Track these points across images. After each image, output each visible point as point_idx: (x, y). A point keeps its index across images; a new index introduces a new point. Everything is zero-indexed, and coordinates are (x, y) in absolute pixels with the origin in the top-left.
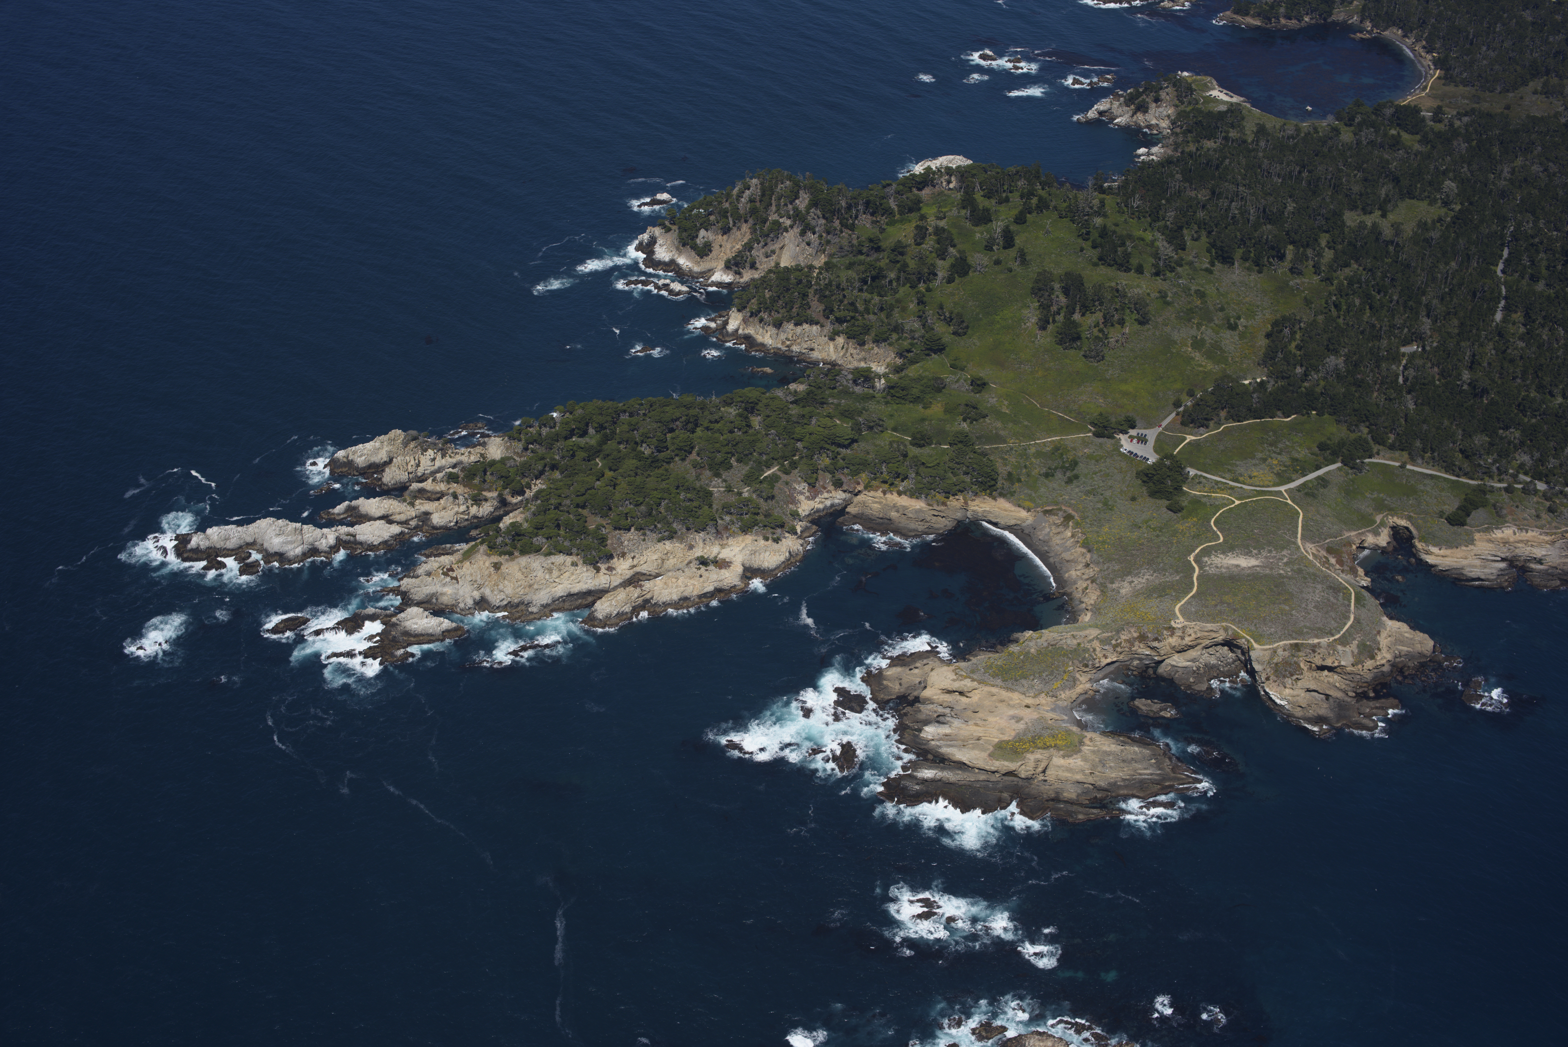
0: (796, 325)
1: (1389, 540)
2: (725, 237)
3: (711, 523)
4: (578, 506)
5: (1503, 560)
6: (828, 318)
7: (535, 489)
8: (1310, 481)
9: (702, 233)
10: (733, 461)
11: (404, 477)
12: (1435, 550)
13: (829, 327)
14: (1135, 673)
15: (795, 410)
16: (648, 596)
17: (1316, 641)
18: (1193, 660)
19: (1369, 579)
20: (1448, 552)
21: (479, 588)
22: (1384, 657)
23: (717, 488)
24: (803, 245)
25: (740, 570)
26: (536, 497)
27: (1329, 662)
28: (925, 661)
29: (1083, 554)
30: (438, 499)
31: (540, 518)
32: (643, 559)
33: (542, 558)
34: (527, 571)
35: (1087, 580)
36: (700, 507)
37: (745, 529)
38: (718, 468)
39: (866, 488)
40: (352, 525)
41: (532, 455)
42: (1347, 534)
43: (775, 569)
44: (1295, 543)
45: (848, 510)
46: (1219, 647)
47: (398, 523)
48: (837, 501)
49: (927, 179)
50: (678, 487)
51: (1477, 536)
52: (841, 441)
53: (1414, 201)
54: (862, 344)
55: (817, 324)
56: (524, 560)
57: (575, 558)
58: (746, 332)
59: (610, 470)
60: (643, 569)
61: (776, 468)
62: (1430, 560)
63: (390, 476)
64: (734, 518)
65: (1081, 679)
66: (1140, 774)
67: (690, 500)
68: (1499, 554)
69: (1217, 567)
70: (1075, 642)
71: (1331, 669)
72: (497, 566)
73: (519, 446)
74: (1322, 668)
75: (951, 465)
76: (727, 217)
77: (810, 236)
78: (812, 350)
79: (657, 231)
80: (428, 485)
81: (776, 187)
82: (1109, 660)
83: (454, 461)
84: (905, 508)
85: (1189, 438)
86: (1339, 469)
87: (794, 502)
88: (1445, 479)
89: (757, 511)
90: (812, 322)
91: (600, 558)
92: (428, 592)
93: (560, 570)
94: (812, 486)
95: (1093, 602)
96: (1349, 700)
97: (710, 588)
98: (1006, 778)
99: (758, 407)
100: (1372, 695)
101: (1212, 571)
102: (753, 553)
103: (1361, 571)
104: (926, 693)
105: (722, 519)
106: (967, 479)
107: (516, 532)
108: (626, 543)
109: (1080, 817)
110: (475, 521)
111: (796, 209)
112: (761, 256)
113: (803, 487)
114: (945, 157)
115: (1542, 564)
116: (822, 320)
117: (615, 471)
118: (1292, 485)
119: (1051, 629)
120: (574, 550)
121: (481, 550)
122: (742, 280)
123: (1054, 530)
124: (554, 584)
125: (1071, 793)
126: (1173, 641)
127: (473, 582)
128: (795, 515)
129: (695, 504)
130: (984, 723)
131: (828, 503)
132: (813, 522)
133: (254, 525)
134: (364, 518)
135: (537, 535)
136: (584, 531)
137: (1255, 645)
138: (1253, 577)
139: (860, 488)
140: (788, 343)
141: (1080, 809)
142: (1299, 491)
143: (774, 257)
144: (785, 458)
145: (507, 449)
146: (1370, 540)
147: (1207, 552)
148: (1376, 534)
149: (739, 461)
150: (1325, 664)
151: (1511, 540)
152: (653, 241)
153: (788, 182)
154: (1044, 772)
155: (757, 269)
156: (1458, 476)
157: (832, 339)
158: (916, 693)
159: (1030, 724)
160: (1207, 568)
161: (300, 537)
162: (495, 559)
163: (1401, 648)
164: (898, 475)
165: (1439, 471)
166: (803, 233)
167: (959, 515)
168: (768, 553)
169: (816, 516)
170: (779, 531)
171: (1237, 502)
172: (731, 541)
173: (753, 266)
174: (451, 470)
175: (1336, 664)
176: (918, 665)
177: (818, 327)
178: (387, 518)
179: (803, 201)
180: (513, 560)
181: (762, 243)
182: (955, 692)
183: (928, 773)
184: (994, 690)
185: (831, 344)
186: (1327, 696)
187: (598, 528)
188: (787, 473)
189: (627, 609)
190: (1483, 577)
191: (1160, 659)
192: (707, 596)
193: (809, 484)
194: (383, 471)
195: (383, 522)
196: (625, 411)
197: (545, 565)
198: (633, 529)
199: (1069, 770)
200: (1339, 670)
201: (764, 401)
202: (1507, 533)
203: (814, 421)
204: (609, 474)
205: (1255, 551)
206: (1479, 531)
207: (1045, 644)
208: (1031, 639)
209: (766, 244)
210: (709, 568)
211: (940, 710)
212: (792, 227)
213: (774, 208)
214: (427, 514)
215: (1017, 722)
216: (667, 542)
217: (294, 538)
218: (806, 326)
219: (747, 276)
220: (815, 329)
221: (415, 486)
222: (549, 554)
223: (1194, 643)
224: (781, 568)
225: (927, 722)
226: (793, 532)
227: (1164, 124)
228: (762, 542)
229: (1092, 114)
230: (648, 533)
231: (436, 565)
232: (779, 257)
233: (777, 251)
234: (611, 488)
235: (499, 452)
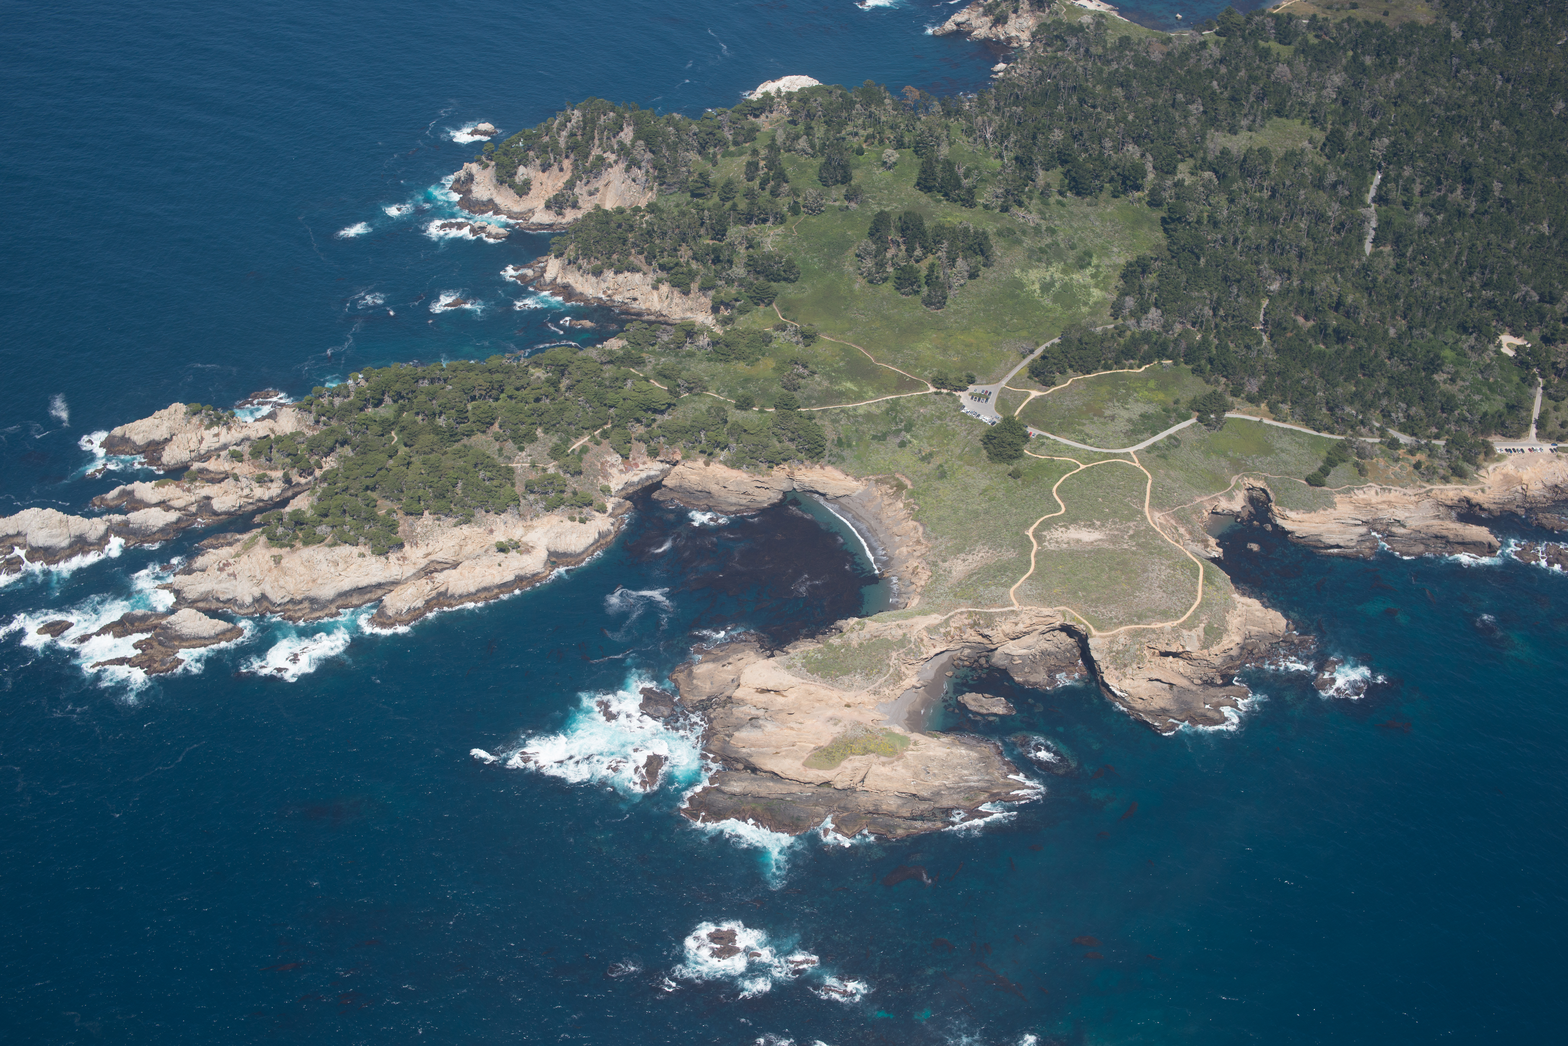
0: (616, 273)
1: (1244, 504)
2: (546, 174)
3: (512, 504)
4: (367, 488)
5: (1365, 523)
6: (650, 264)
7: (326, 467)
8: (1161, 441)
9: (521, 170)
10: (539, 432)
11: (185, 456)
12: (1292, 515)
13: (651, 277)
14: (967, 663)
15: (609, 371)
16: (442, 589)
17: (1159, 625)
18: (1029, 647)
19: (1221, 550)
20: (1306, 516)
21: (259, 584)
22: (1232, 641)
23: (521, 463)
24: (629, 181)
25: (544, 555)
26: (324, 478)
27: (1173, 649)
28: (740, 656)
29: (915, 528)
30: (221, 481)
31: (325, 504)
32: (438, 546)
33: (327, 549)
34: (309, 564)
35: (918, 557)
36: (500, 486)
37: (551, 508)
38: (523, 439)
39: (683, 458)
40: (125, 512)
41: (325, 428)
42: (1198, 500)
43: (583, 552)
44: (1142, 513)
45: (664, 483)
46: (1057, 632)
47: (176, 509)
48: (652, 473)
49: (767, 104)
50: (476, 465)
51: (1337, 498)
52: (658, 406)
53: (1284, 120)
54: (686, 293)
55: (638, 271)
56: (307, 552)
57: (361, 549)
58: (565, 281)
59: (406, 445)
60: (439, 556)
61: (586, 439)
62: (1288, 526)
63: (171, 455)
64: (538, 497)
65: (907, 672)
66: (966, 781)
67: (490, 479)
68: (1360, 517)
69: (1057, 542)
70: (901, 632)
71: (1175, 655)
72: (277, 560)
73: (311, 418)
74: (1166, 654)
75: (775, 430)
76: (547, 152)
77: (635, 171)
78: (635, 299)
79: (474, 167)
80: (212, 465)
81: (599, 118)
82: (938, 650)
83: (241, 436)
84: (726, 479)
85: (1034, 394)
86: (1193, 425)
87: (606, 476)
88: (1305, 434)
89: (563, 488)
90: (634, 269)
91: (390, 548)
92: (203, 590)
93: (346, 562)
94: (625, 457)
95: (923, 583)
96: (1194, 688)
97: (510, 577)
98: (820, 790)
99: (569, 369)
100: (1220, 682)
101: (1052, 547)
102: (559, 535)
103: (1212, 541)
104: (738, 694)
105: (525, 498)
106: (792, 446)
107: (298, 521)
108: (419, 529)
109: (900, 832)
110: (261, 504)
111: (620, 143)
112: (585, 194)
113: (616, 458)
114: (788, 78)
115: (1404, 526)
116: (645, 268)
117: (410, 446)
118: (1142, 446)
119: (875, 617)
120: (362, 539)
121: (261, 543)
122: (564, 221)
123: (887, 501)
124: (340, 578)
125: (891, 804)
126: (1007, 627)
127: (252, 577)
128: (606, 491)
129: (495, 483)
130: (799, 726)
131: (643, 475)
132: (627, 498)
133: (17, 516)
134: (139, 505)
135: (320, 523)
136: (372, 518)
137: (1094, 632)
138: (1095, 553)
139: (678, 457)
140: (609, 292)
141: (900, 821)
142: (1148, 452)
143: (598, 195)
144: (595, 427)
145: (299, 421)
146: (1224, 505)
147: (1047, 525)
148: (1230, 498)
149: (546, 431)
150: (1169, 649)
151: (1374, 501)
152: (470, 178)
153: (612, 114)
154: (863, 781)
155: (579, 208)
156: (1318, 431)
157: (655, 288)
158: (727, 693)
159: (849, 727)
160: (1046, 544)
161: (65, 530)
162: (276, 551)
163: (1251, 628)
164: (717, 445)
165: (1299, 425)
166: (628, 170)
167: (785, 486)
168: (574, 535)
169: (631, 490)
170: (586, 510)
171: (1082, 467)
172: (535, 522)
173: (575, 206)
174: (235, 447)
175: (1181, 650)
176: (730, 660)
177: (641, 274)
178: (164, 504)
179: (627, 135)
180: (293, 552)
181: (584, 181)
182: (769, 691)
183: (736, 787)
184: (812, 688)
185: (655, 293)
186: (1171, 685)
187: (390, 513)
188: (598, 443)
189: (420, 603)
190: (1342, 544)
191: (993, 647)
192: (505, 586)
193: (622, 456)
194: (163, 449)
195: (158, 509)
196: (424, 378)
197: (329, 558)
198: (426, 513)
199: (890, 779)
200: (1185, 656)
201: (577, 363)
202: (1369, 494)
203: (629, 382)
204: (403, 450)
205: (1098, 523)
206: (1339, 493)
207: (868, 636)
208: (853, 629)
209: (588, 182)
210: (510, 554)
211: (754, 712)
212: (616, 162)
213: (597, 142)
214: (208, 498)
215: (836, 724)
216: (464, 527)
217: (59, 531)
218: (627, 274)
219: (570, 216)
220: (638, 277)
221: (196, 466)
222: (334, 544)
223: (1030, 629)
224: (590, 551)
225: (738, 727)
226: (602, 510)
227: (1025, 36)
228: (569, 523)
229: (949, 26)
230: (443, 517)
231: (214, 558)
232: (604, 195)
233: (601, 189)
234: (404, 468)
235: (290, 424)
